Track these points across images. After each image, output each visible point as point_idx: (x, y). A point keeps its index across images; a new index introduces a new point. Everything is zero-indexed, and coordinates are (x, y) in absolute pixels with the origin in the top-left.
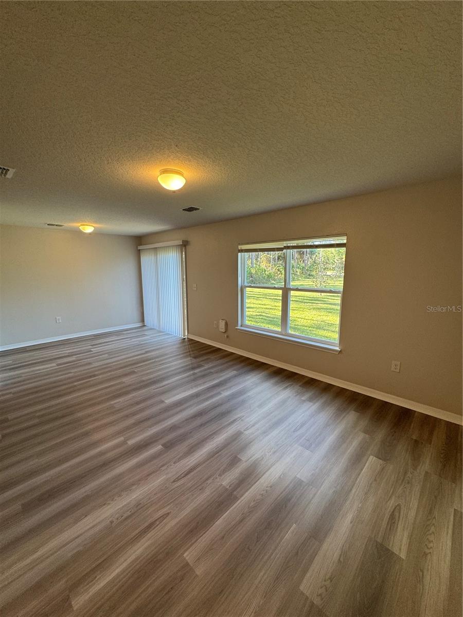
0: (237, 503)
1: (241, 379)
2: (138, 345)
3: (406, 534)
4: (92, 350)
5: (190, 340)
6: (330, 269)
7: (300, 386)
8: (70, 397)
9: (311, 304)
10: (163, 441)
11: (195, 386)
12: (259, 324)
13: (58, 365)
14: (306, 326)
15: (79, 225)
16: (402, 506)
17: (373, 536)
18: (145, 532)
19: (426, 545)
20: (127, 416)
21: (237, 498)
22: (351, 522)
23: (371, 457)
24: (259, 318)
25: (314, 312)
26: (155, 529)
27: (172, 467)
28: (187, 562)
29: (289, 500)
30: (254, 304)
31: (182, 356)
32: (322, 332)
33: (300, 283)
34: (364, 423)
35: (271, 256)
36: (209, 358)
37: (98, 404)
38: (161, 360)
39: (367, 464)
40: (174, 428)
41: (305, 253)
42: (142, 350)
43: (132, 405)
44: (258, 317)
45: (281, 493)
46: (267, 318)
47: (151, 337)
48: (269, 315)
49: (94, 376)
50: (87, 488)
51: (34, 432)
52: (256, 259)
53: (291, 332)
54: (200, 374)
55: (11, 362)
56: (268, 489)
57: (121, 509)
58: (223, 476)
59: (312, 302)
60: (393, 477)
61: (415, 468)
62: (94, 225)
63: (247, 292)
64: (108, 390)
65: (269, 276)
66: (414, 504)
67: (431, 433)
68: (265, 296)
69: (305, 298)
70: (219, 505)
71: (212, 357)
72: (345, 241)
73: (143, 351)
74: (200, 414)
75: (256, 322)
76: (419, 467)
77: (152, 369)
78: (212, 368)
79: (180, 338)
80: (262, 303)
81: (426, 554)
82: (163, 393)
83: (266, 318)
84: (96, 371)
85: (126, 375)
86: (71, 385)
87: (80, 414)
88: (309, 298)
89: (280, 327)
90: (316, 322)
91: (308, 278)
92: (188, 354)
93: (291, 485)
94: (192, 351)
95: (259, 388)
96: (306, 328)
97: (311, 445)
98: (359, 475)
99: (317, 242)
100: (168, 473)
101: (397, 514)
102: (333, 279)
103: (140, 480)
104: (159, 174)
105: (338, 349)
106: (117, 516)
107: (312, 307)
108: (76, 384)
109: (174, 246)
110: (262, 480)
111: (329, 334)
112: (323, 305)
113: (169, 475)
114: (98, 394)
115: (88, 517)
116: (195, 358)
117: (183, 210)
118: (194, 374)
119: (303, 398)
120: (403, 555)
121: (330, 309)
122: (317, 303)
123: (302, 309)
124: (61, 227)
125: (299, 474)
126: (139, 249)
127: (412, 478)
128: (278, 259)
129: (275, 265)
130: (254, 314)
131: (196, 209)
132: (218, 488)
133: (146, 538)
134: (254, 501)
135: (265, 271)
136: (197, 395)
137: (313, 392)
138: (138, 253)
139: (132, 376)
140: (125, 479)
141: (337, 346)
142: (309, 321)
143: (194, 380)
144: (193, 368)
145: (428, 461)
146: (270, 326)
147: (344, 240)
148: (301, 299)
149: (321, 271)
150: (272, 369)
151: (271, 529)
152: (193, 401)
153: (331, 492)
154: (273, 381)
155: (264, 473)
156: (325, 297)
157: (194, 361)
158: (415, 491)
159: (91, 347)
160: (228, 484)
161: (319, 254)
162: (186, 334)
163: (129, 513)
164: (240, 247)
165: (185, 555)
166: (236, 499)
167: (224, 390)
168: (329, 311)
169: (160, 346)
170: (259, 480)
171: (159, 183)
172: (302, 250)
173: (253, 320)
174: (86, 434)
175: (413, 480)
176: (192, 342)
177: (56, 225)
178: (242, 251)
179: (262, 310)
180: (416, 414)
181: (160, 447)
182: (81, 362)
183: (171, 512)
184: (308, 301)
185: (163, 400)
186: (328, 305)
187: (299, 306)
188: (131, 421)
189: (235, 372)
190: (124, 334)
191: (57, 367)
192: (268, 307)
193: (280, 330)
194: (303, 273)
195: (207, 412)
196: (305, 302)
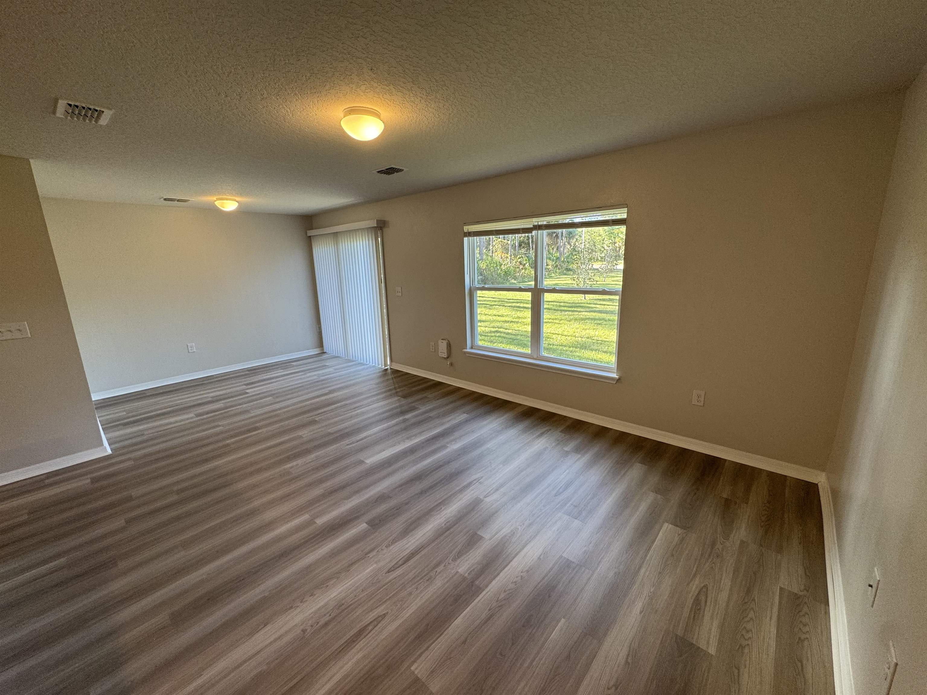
0: (481, 596)
1: (475, 425)
2: (317, 382)
3: (716, 623)
4: (247, 391)
5: (395, 372)
6: (597, 260)
7: (561, 432)
8: (221, 462)
9: (570, 313)
10: (369, 516)
11: (408, 438)
12: (495, 344)
13: (198, 415)
14: (565, 346)
15: (215, 199)
16: (710, 588)
17: (671, 629)
18: (354, 641)
19: (743, 635)
20: (311, 485)
21: (480, 588)
22: (641, 612)
23: (666, 525)
24: (496, 336)
25: (576, 325)
26: (368, 637)
27: (385, 551)
28: (417, 677)
29: (554, 587)
30: (486, 315)
31: (384, 395)
32: (588, 354)
33: (554, 282)
34: (654, 479)
35: (509, 242)
36: (426, 397)
37: (266, 469)
38: (355, 403)
39: (661, 534)
40: (382, 498)
41: (560, 235)
42: (324, 388)
43: (317, 469)
44: (493, 334)
45: (543, 578)
46: (507, 336)
47: (336, 369)
48: (510, 331)
49: (256, 429)
50: (262, 587)
51: (173, 513)
52: (487, 248)
53: (545, 354)
54: (413, 420)
55: (125, 413)
56: (524, 574)
57: (315, 612)
58: (459, 561)
59: (573, 309)
60: (696, 549)
61: (727, 537)
62: (237, 199)
63: (478, 298)
64: (278, 449)
65: (507, 273)
66: (726, 582)
67: (748, 490)
68: (502, 303)
69: (562, 304)
70: (456, 600)
71: (430, 394)
72: (625, 216)
73: (326, 391)
74: (418, 477)
75: (491, 342)
76: (732, 535)
77: (340, 416)
78: (431, 410)
79: (380, 368)
80: (498, 313)
81: (742, 647)
82: (362, 449)
83: (505, 335)
84: (256, 422)
85: (304, 426)
86: (220, 444)
87: (241, 485)
88: (567, 305)
89: (530, 349)
90: (580, 339)
91: (565, 274)
92: (394, 391)
93: (556, 567)
94: (399, 387)
95: (502, 437)
96: (565, 349)
97: (580, 513)
98: (649, 549)
99: (578, 218)
100: (379, 561)
101: (703, 598)
102: (602, 274)
103: (339, 573)
104: (342, 115)
105: (615, 376)
106: (310, 622)
107: (572, 317)
108: (228, 442)
109: (363, 229)
110: (514, 563)
111: (599, 356)
112: (589, 314)
113: (381, 564)
114: (262, 455)
115: (269, 627)
116: (405, 397)
117: (378, 172)
118: (405, 421)
119: (566, 449)
120: (712, 650)
121: (600, 319)
122: (580, 312)
123: (557, 321)
124: (186, 203)
125: (565, 553)
126: (309, 235)
127: (723, 551)
128: (520, 245)
129: (515, 256)
130: (487, 329)
131: (398, 171)
132: (453, 577)
133: (354, 650)
134: (505, 592)
135: (501, 265)
136: (412, 450)
137: (579, 440)
138: (309, 242)
139: (312, 428)
140: (317, 572)
141: (614, 372)
142: (569, 338)
143: (406, 429)
144: (403, 413)
145: (744, 526)
146: (511, 347)
147: (622, 214)
148: (556, 305)
149: (584, 263)
150: (520, 410)
151: (531, 626)
152: (405, 460)
153: (611, 574)
154: (521, 426)
155: (517, 554)
156: (592, 302)
157: (404, 401)
158: (727, 567)
159: (244, 386)
160: (467, 570)
161: (580, 236)
162: (389, 363)
163: (327, 618)
164: (466, 229)
165: (413, 668)
166: (479, 590)
167: (452, 441)
168: (599, 322)
169: (352, 382)
170: (509, 563)
171: (343, 129)
172: (555, 230)
173: (486, 338)
174: (253, 513)
175: (724, 553)
176: (399, 374)
177: (178, 201)
178: (469, 234)
179: (499, 324)
180: (727, 464)
181: (364, 526)
182: (232, 410)
183: (388, 612)
184: (565, 308)
185: (362, 459)
186: (596, 314)
187: (553, 317)
188: (317, 491)
189: (464, 416)
190: (293, 366)
191: (197, 419)
192: (507, 319)
193: (530, 352)
194: (557, 266)
195: (428, 474)
196: (561, 311)
